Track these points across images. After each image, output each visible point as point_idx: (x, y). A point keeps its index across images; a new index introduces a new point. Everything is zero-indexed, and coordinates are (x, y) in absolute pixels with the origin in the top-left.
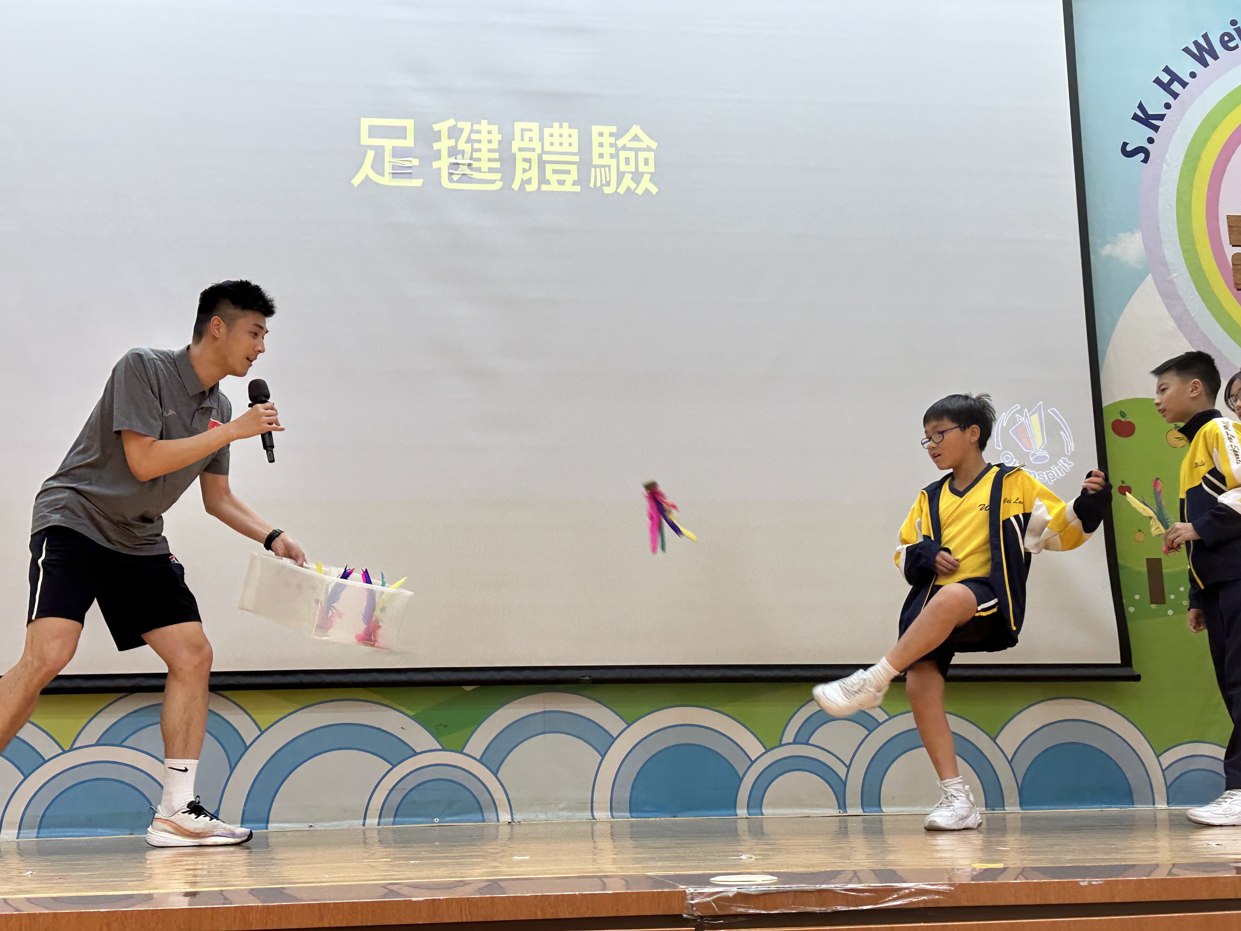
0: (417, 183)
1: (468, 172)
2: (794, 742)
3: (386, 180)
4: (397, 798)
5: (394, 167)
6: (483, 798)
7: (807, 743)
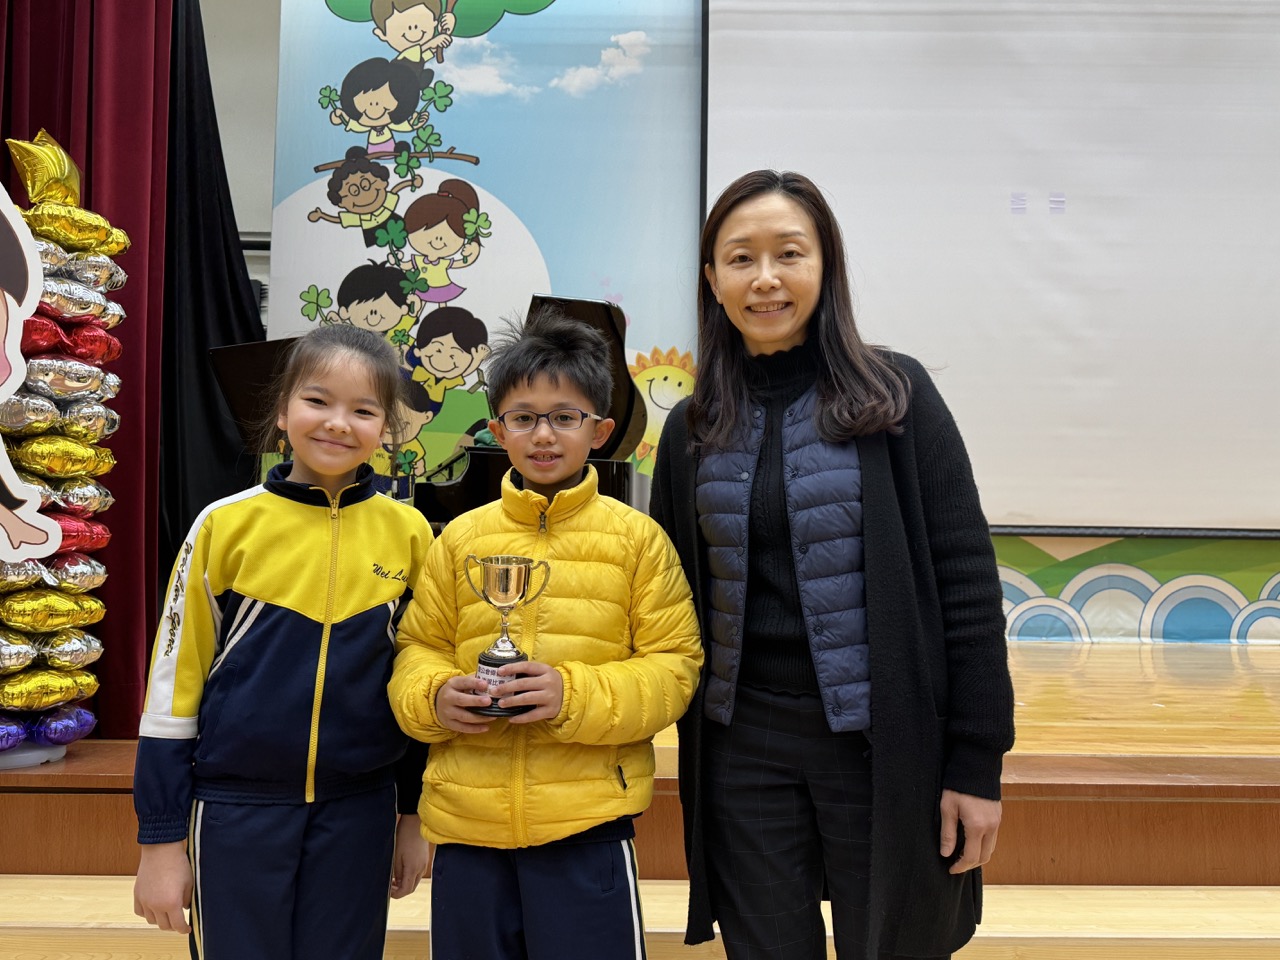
2: (1267, 599)
4: (1019, 625)
6: (1072, 627)
7: (1276, 599)
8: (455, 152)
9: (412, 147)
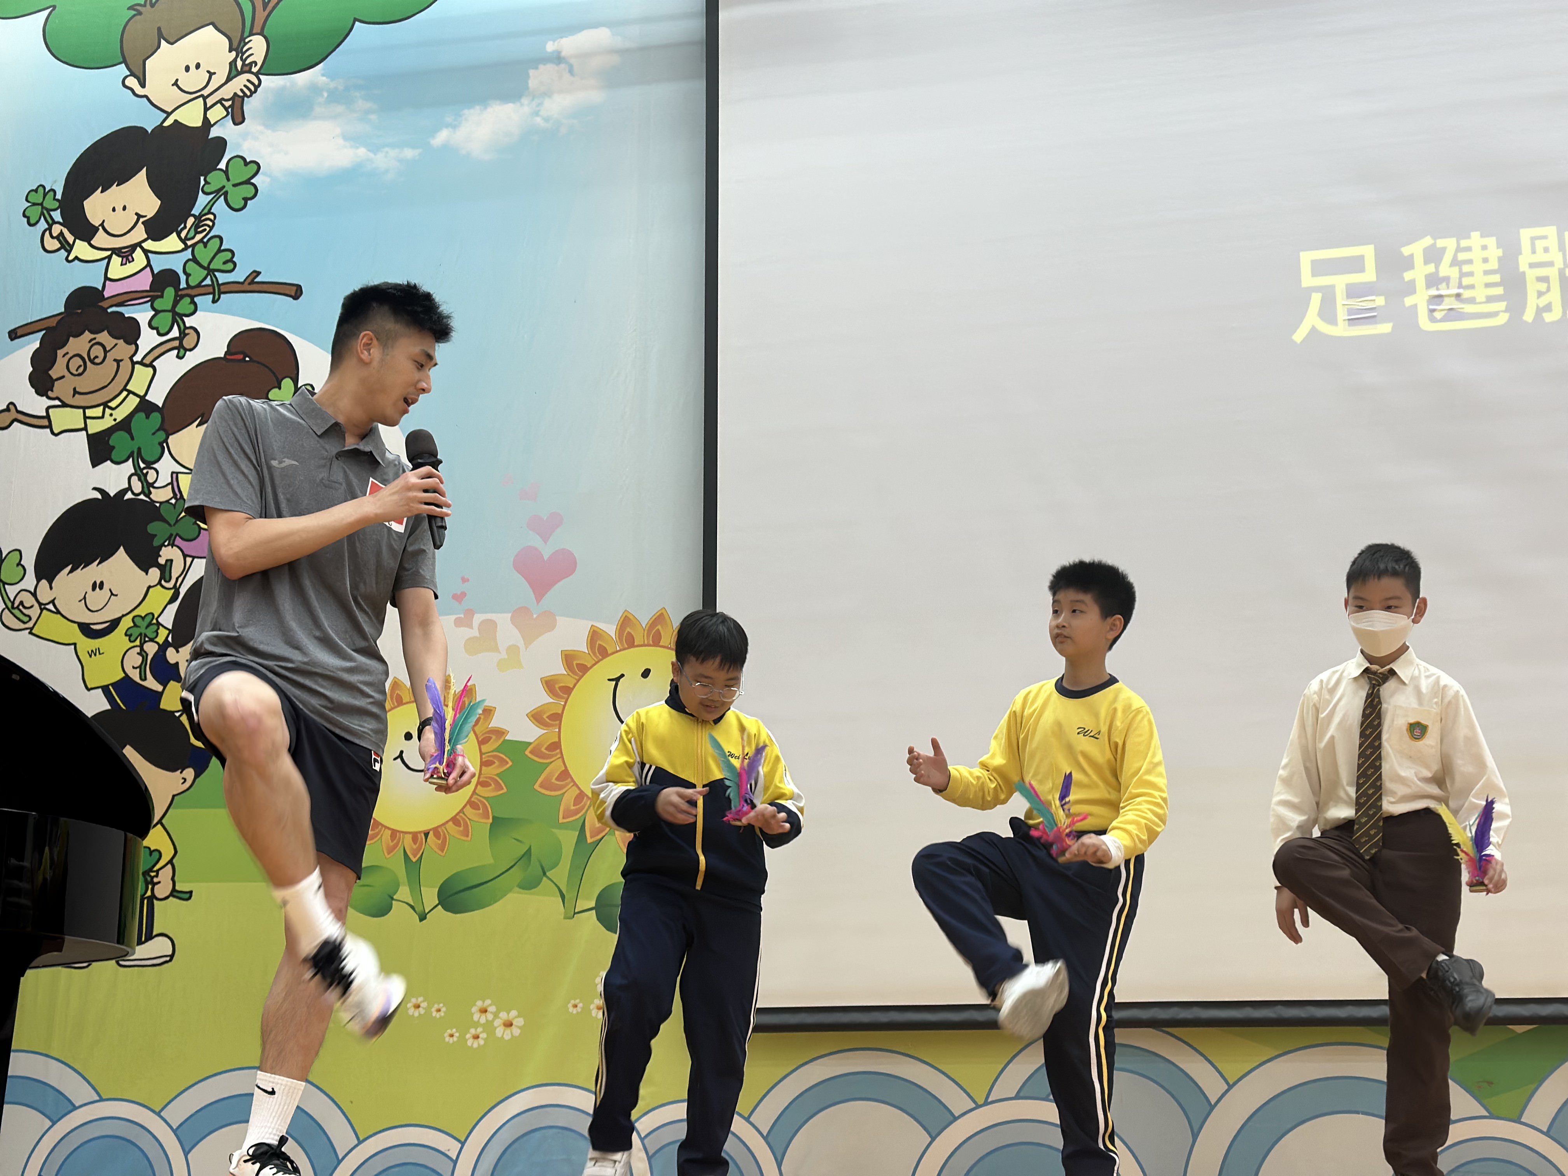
0: (1385, 328)
1: (1456, 305)
3: (1341, 330)
5: (1350, 312)
8: (258, 279)
9: (183, 278)
